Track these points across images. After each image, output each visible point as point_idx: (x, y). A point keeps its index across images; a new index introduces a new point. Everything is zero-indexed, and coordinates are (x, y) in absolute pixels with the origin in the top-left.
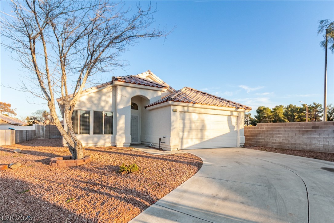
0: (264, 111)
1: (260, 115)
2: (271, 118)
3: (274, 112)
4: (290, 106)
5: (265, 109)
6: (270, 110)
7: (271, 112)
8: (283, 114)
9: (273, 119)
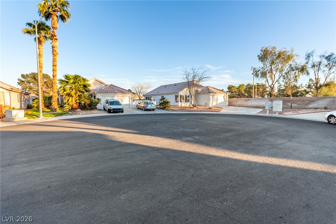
0: (232, 88)
1: (229, 91)
2: (236, 93)
3: (238, 88)
4: (249, 85)
5: (233, 87)
6: (236, 87)
7: (237, 89)
8: (244, 90)
9: (238, 93)
